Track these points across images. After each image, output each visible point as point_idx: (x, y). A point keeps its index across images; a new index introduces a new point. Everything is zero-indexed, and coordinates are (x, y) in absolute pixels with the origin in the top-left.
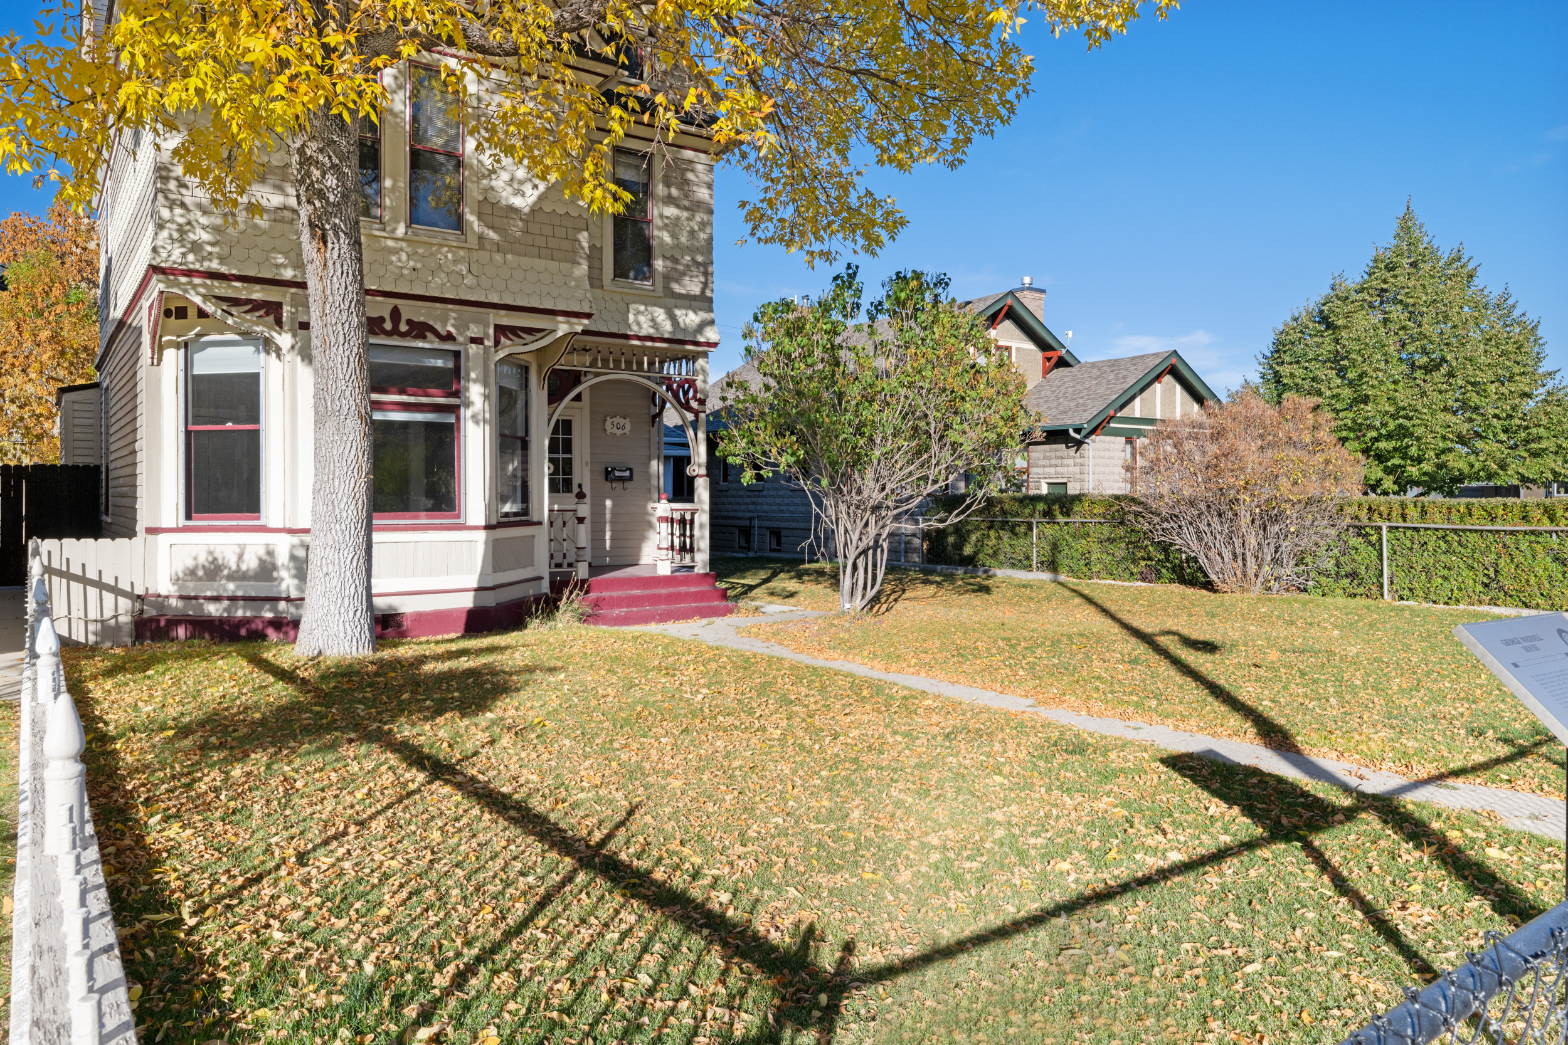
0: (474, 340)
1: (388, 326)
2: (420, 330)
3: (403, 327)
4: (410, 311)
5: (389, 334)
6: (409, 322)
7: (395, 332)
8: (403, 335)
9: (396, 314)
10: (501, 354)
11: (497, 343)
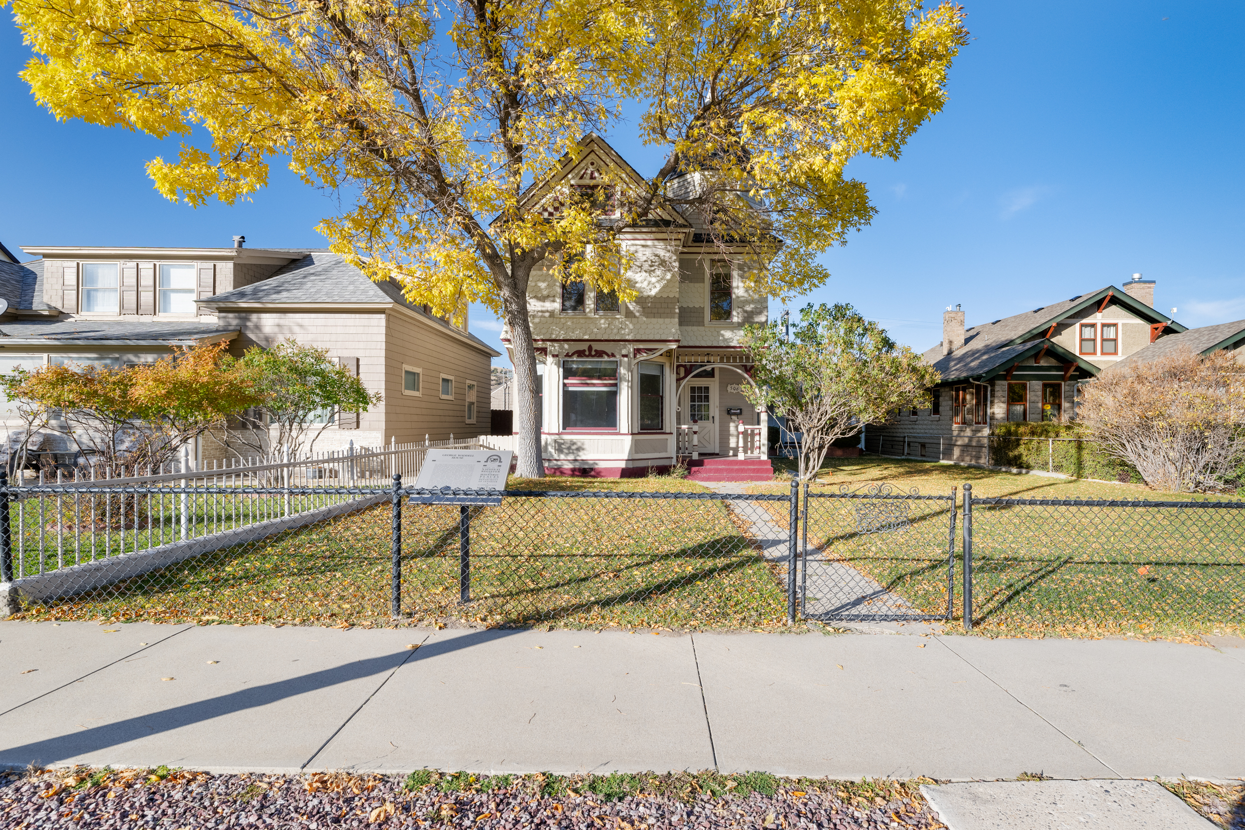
0: (624, 356)
1: (587, 353)
2: (600, 354)
3: (593, 353)
4: (596, 346)
5: (587, 356)
6: (596, 351)
7: (590, 355)
8: (593, 356)
9: (590, 348)
10: (636, 361)
11: (635, 357)
